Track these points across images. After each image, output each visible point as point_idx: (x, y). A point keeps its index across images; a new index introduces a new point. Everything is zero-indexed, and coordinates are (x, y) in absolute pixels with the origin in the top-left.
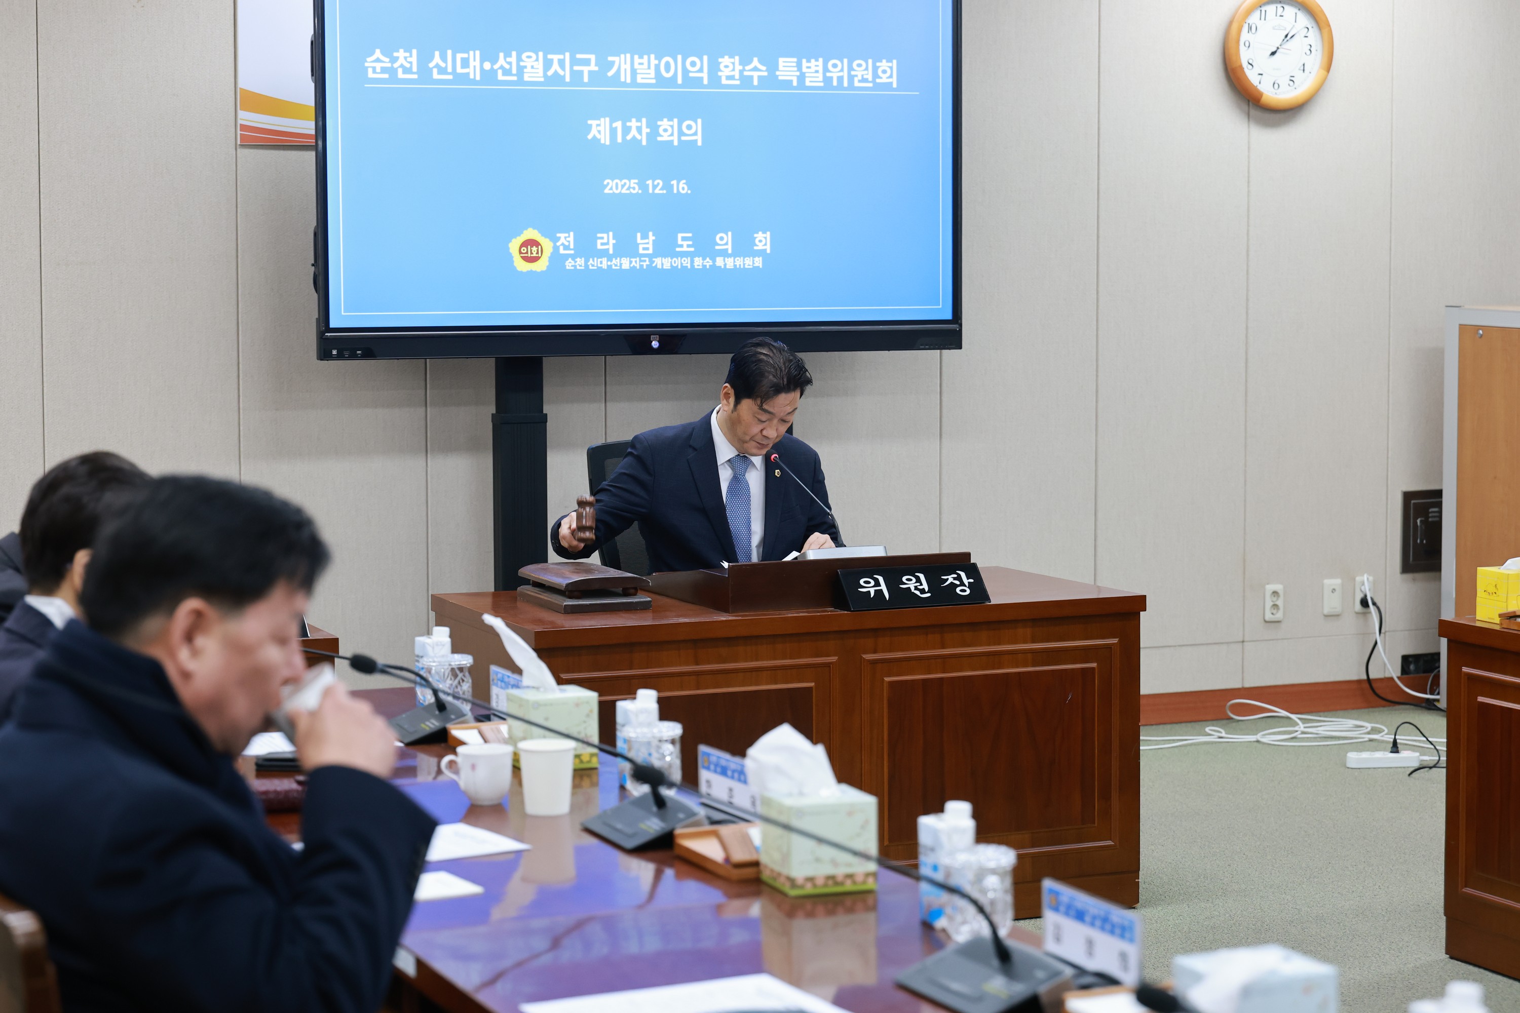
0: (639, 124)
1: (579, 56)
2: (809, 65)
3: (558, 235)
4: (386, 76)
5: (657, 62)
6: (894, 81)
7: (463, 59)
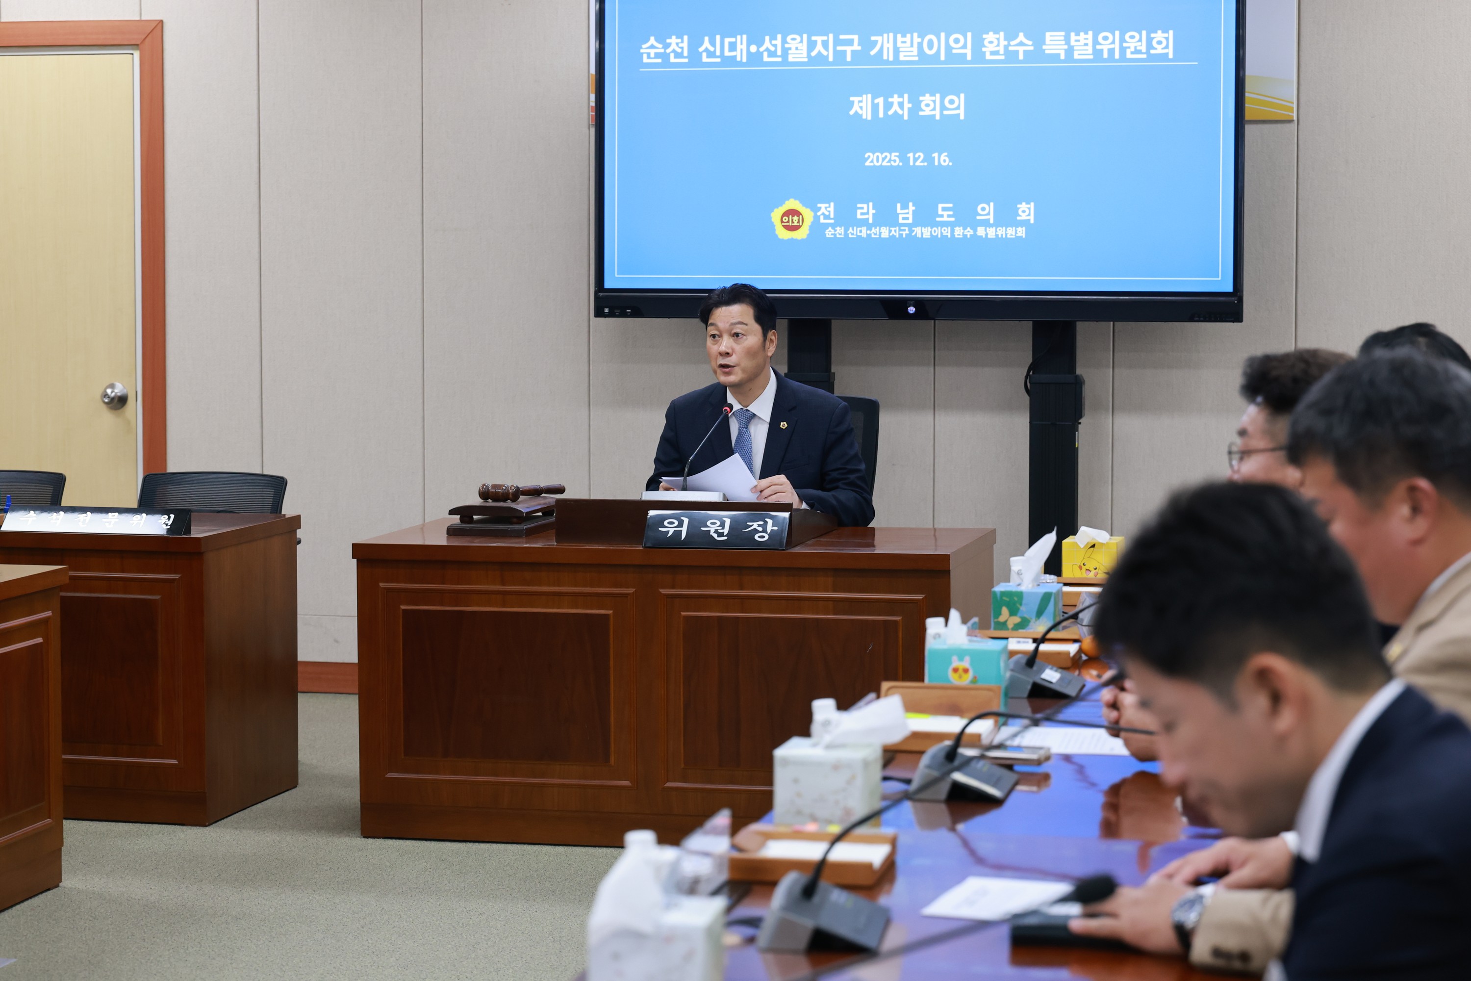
0: (901, 100)
1: (842, 37)
2: (1077, 38)
3: (819, 205)
4: (659, 61)
5: (920, 40)
6: (1170, 51)
7: (730, 43)
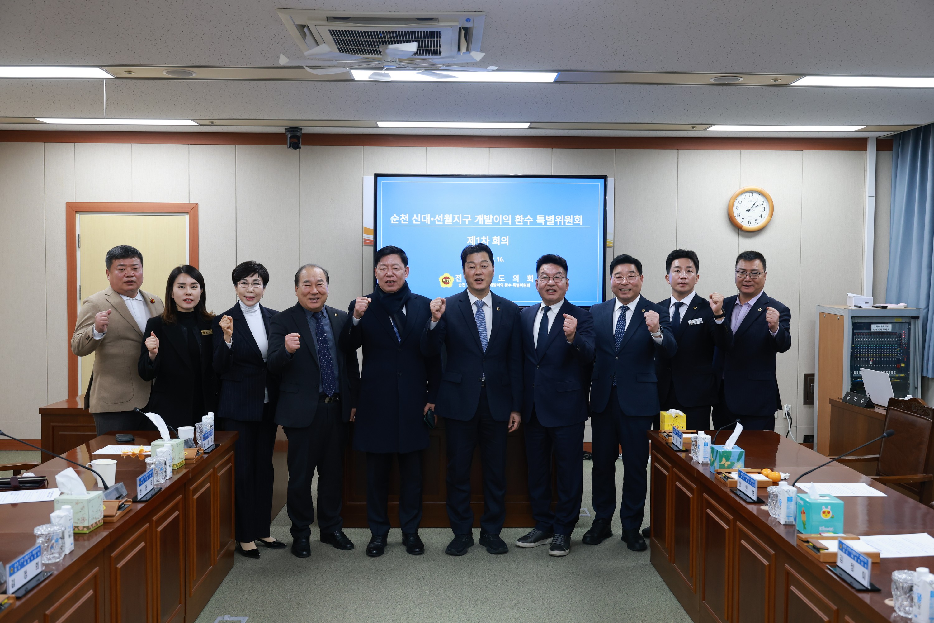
0: (486, 238)
1: (464, 216)
2: (548, 217)
3: (456, 275)
4: (398, 223)
5: (492, 217)
6: (581, 223)
7: (424, 217)
